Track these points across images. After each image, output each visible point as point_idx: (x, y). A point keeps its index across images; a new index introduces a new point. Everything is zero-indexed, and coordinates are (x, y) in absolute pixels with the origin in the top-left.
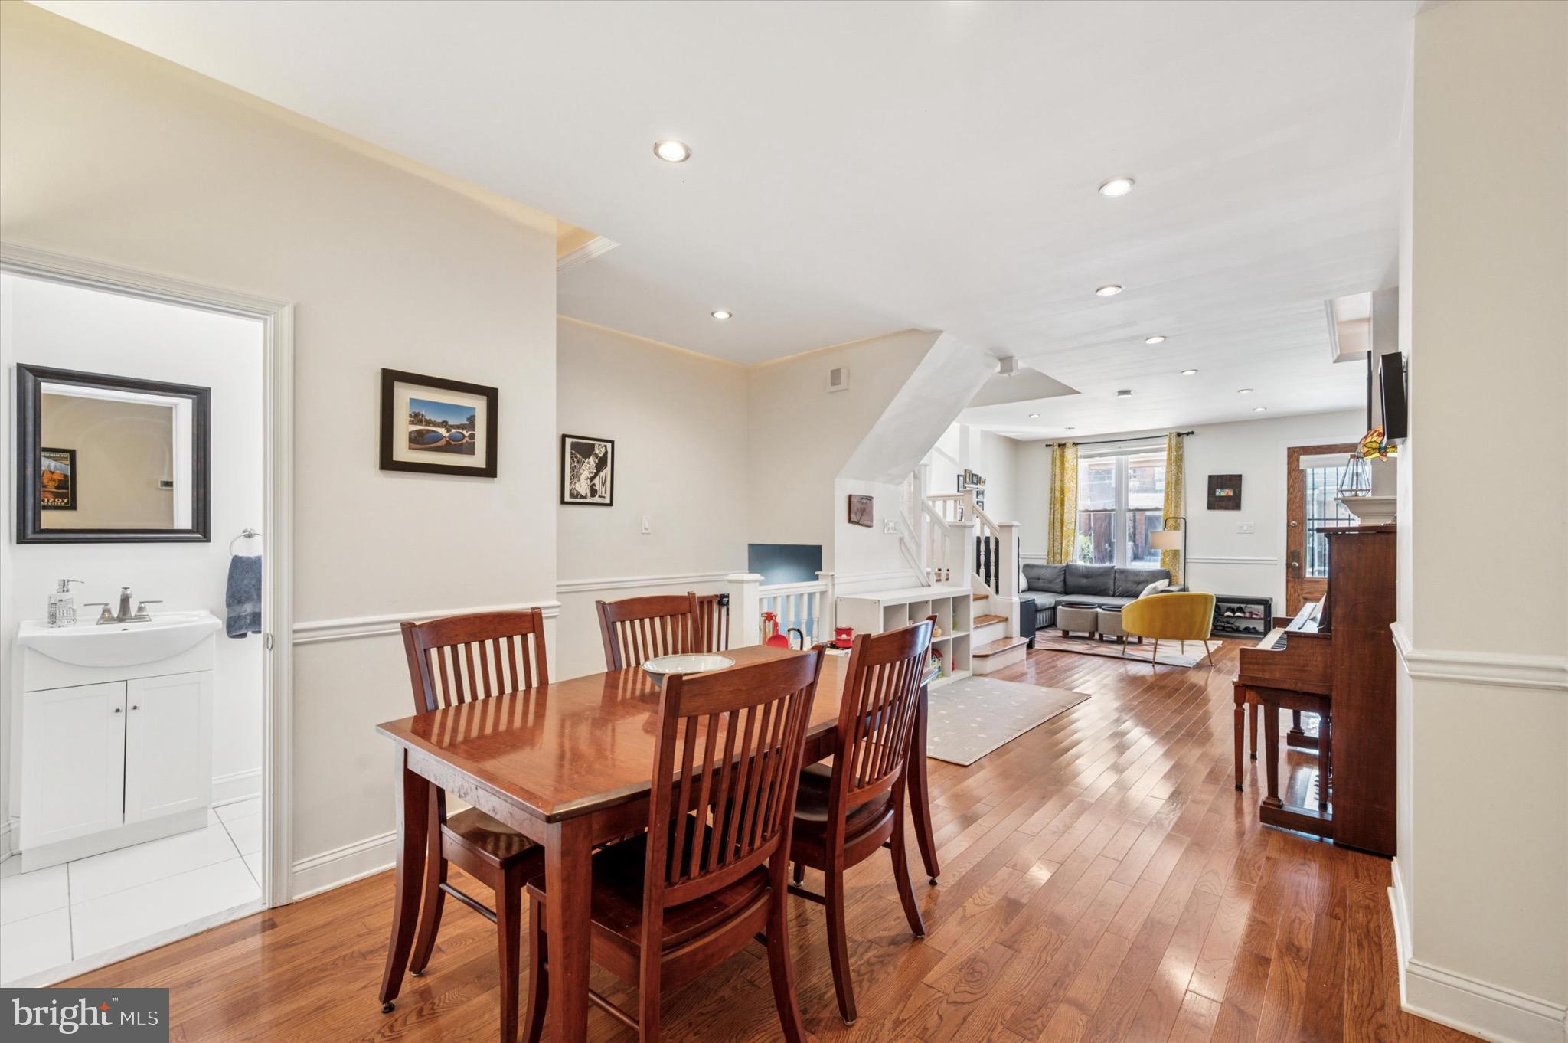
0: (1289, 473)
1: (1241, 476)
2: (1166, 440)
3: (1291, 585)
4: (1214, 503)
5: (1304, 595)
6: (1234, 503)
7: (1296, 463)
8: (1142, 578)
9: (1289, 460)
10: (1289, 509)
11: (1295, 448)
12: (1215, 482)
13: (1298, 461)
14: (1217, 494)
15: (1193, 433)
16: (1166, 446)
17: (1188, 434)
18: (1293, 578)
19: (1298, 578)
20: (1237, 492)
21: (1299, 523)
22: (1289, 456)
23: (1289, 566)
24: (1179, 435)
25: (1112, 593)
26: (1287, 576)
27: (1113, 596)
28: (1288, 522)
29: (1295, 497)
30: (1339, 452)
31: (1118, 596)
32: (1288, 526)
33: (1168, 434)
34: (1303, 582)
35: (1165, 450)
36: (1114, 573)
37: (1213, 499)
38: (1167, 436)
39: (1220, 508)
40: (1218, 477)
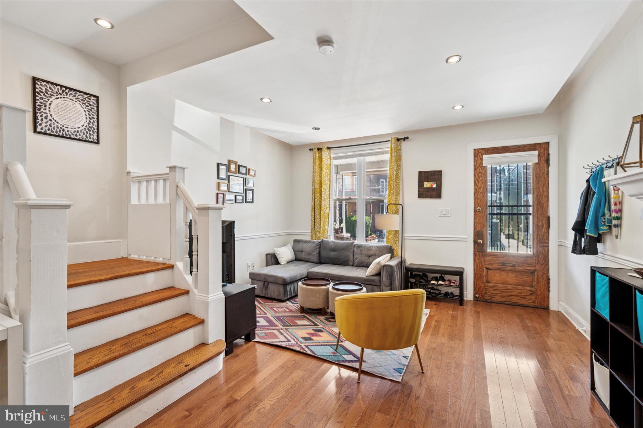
0: (475, 169)
1: (441, 171)
2: (389, 145)
3: (477, 257)
4: (423, 193)
5: (487, 266)
6: (436, 193)
7: (480, 161)
8: (372, 253)
9: (475, 159)
10: (475, 198)
11: (479, 149)
12: (424, 176)
13: (482, 159)
14: (425, 186)
15: (407, 138)
16: (389, 149)
17: (404, 139)
18: (479, 252)
19: (482, 252)
20: (439, 184)
21: (483, 209)
22: (475, 156)
23: (475, 242)
24: (398, 140)
25: (351, 264)
26: (474, 251)
27: (353, 265)
28: (475, 208)
29: (480, 188)
30: (511, 152)
31: (355, 266)
32: (475, 211)
33: (390, 139)
34: (485, 256)
35: (388, 153)
36: (353, 247)
37: (422, 190)
38: (389, 141)
39: (427, 197)
40: (426, 172)
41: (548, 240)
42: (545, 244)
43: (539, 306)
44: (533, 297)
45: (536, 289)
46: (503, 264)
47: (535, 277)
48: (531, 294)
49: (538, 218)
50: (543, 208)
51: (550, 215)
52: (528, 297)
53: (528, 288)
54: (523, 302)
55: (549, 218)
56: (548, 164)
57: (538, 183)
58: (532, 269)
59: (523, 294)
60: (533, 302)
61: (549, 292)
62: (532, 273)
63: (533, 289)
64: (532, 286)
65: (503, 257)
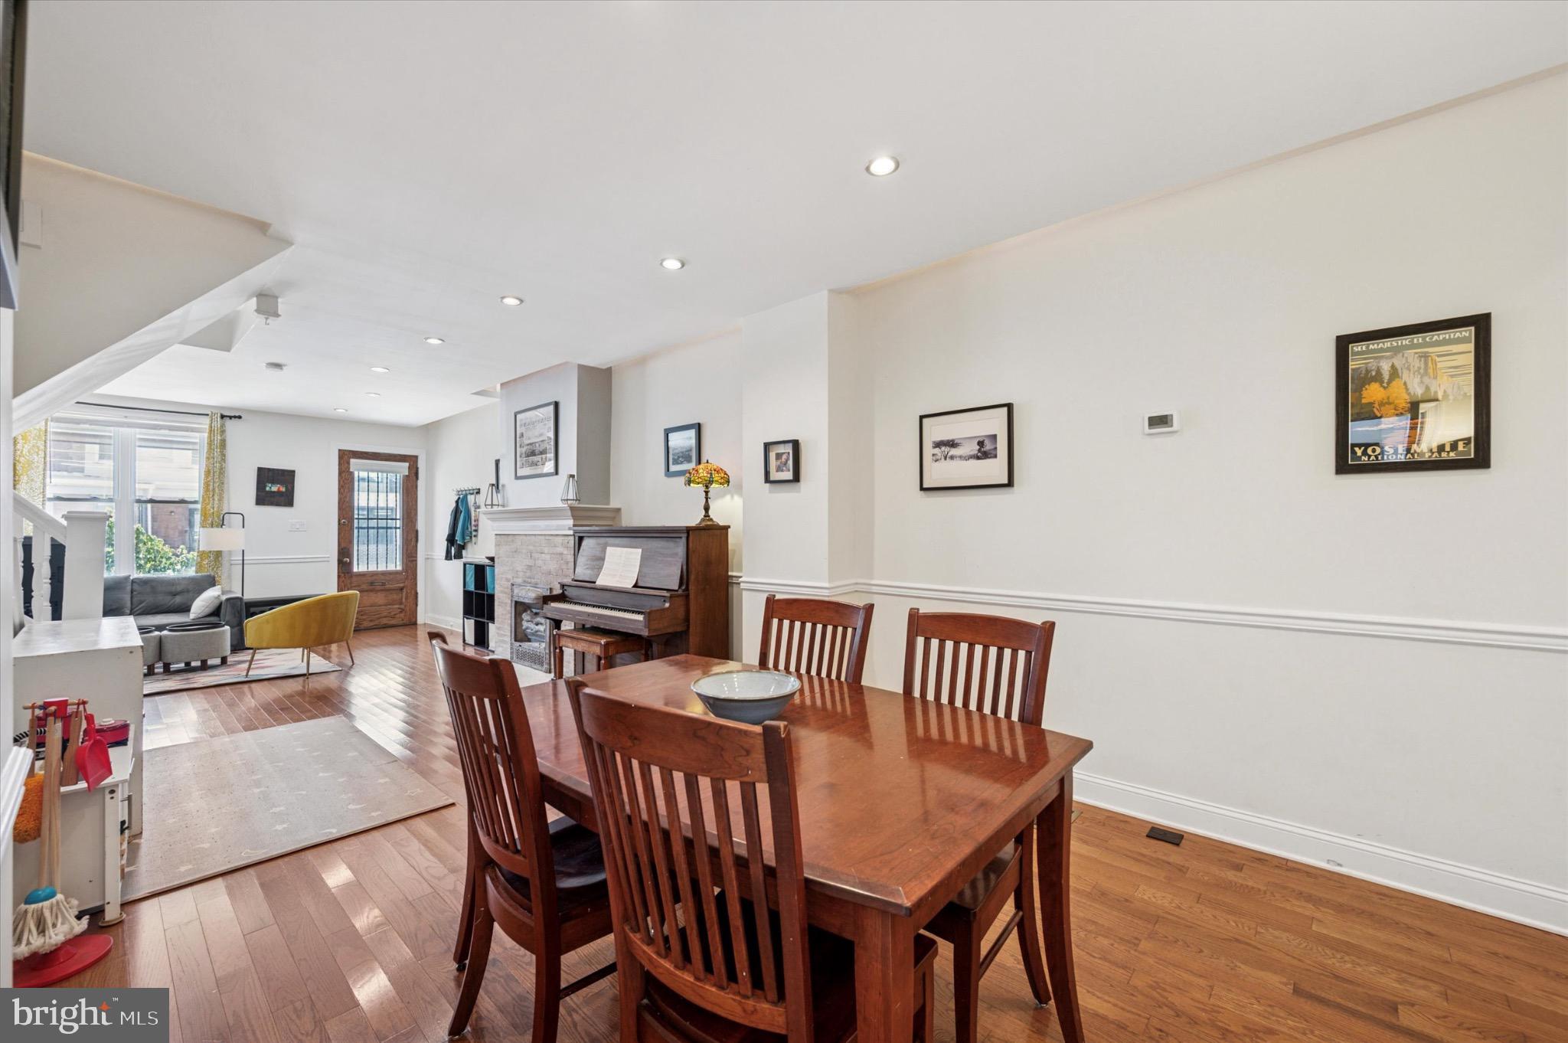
0: (340, 474)
1: (294, 471)
2: (207, 420)
3: (342, 580)
4: (263, 498)
6: (286, 499)
7: (346, 465)
9: (339, 461)
10: (340, 508)
11: (346, 450)
12: (265, 476)
13: (349, 463)
14: (268, 488)
15: (240, 417)
16: (207, 427)
17: (233, 417)
18: (344, 573)
19: (348, 572)
20: (290, 488)
21: (349, 520)
22: (341, 458)
23: (340, 562)
24: (223, 417)
25: (128, 610)
26: (338, 573)
28: (339, 520)
29: (346, 497)
30: (381, 460)
32: (339, 524)
33: (210, 413)
34: (351, 577)
35: (205, 432)
36: (130, 584)
37: (263, 494)
38: (208, 415)
39: (271, 504)
40: (269, 470)
41: (416, 554)
42: (414, 559)
43: (408, 623)
44: (402, 615)
45: (405, 606)
46: (372, 584)
47: (404, 594)
48: (401, 612)
49: (408, 532)
50: (412, 521)
51: (419, 529)
52: (398, 616)
53: (397, 606)
54: (393, 622)
55: (417, 531)
56: (417, 478)
57: (408, 496)
58: (402, 585)
59: (392, 614)
60: (403, 620)
61: (417, 605)
62: (402, 589)
63: (402, 606)
64: (401, 603)
65: (372, 576)
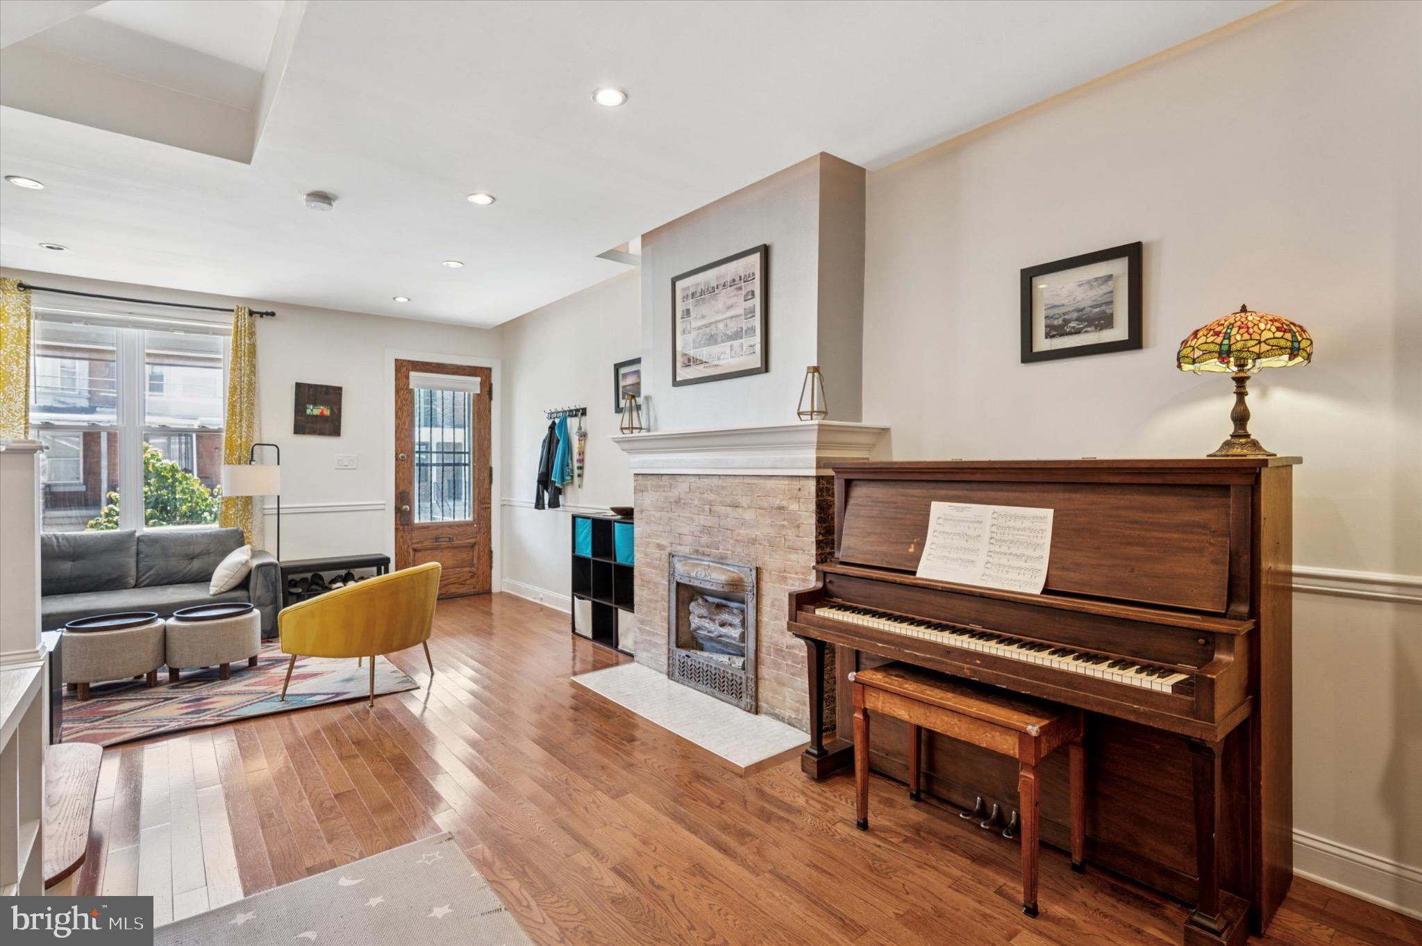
0: (397, 392)
1: (340, 389)
2: (231, 318)
3: (400, 534)
4: (304, 425)
5: (415, 546)
6: (331, 426)
7: (405, 380)
9: (396, 375)
10: (397, 439)
11: (404, 360)
12: (306, 394)
13: (407, 377)
14: (308, 412)
15: (273, 314)
17: (265, 314)
18: (402, 525)
19: (407, 525)
20: (336, 411)
21: (408, 456)
22: (398, 370)
23: (398, 510)
24: (251, 313)
25: (133, 582)
26: (396, 524)
27: (136, 586)
28: (397, 454)
29: (404, 423)
30: (447, 373)
31: (145, 586)
32: (397, 459)
33: (235, 308)
34: (412, 530)
35: (229, 335)
36: (136, 543)
37: (303, 418)
38: (232, 311)
39: (313, 432)
40: (310, 386)
41: (490, 499)
42: (487, 506)
43: (481, 591)
44: (474, 581)
45: (477, 569)
46: (437, 539)
47: (476, 552)
48: (472, 577)
49: (479, 470)
50: (484, 455)
51: (493, 466)
52: (468, 582)
53: (468, 569)
54: (463, 590)
55: (491, 469)
56: (491, 398)
57: (479, 422)
58: (472, 541)
59: (462, 579)
60: (475, 587)
61: (491, 568)
62: (473, 546)
63: (474, 569)
64: (472, 565)
65: (436, 529)
